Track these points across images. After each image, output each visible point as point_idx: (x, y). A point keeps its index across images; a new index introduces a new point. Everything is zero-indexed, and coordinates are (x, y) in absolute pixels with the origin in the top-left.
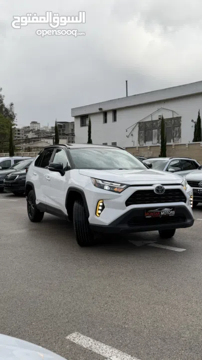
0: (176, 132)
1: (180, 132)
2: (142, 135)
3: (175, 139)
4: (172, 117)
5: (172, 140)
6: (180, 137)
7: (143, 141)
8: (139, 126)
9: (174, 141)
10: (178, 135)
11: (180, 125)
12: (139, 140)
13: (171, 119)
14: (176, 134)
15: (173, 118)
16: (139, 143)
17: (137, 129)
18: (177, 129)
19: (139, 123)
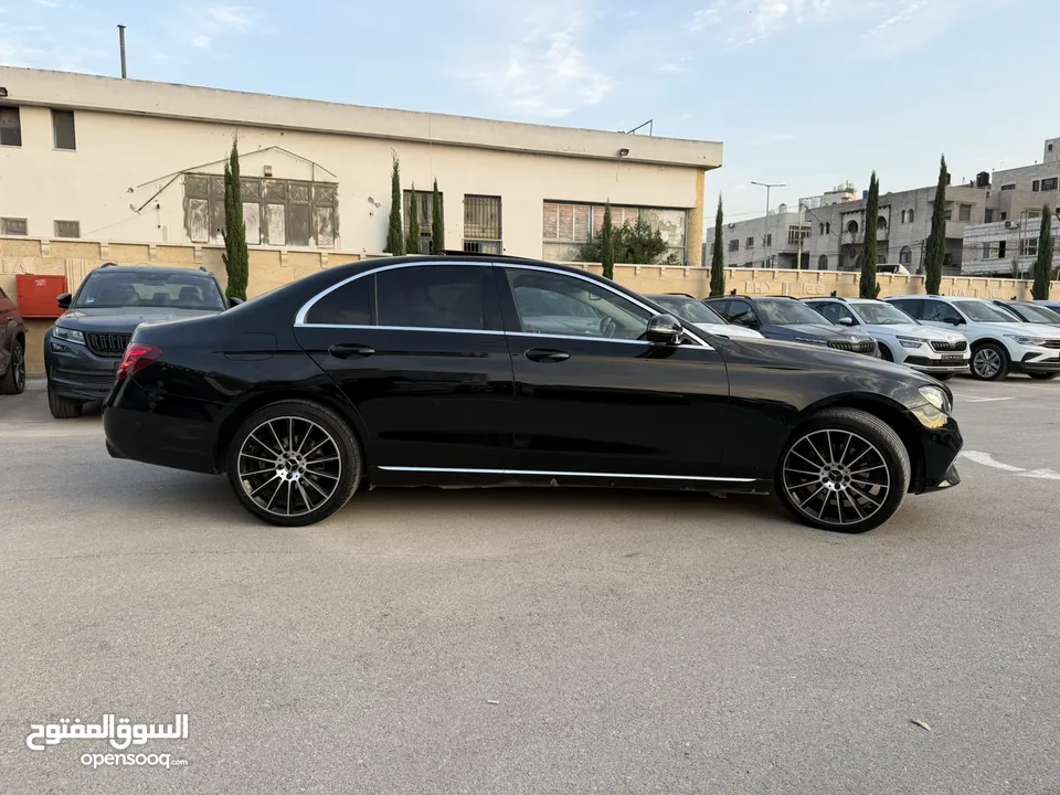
0: (324, 220)
1: (334, 219)
2: (198, 211)
3: (320, 237)
4: (310, 179)
5: (312, 240)
6: (335, 233)
7: (205, 232)
8: (186, 184)
9: (317, 244)
10: (329, 228)
11: (334, 205)
12: (185, 225)
13: (308, 184)
14: (324, 226)
15: (313, 181)
16: (189, 234)
17: (178, 190)
18: (326, 212)
19: (188, 174)
